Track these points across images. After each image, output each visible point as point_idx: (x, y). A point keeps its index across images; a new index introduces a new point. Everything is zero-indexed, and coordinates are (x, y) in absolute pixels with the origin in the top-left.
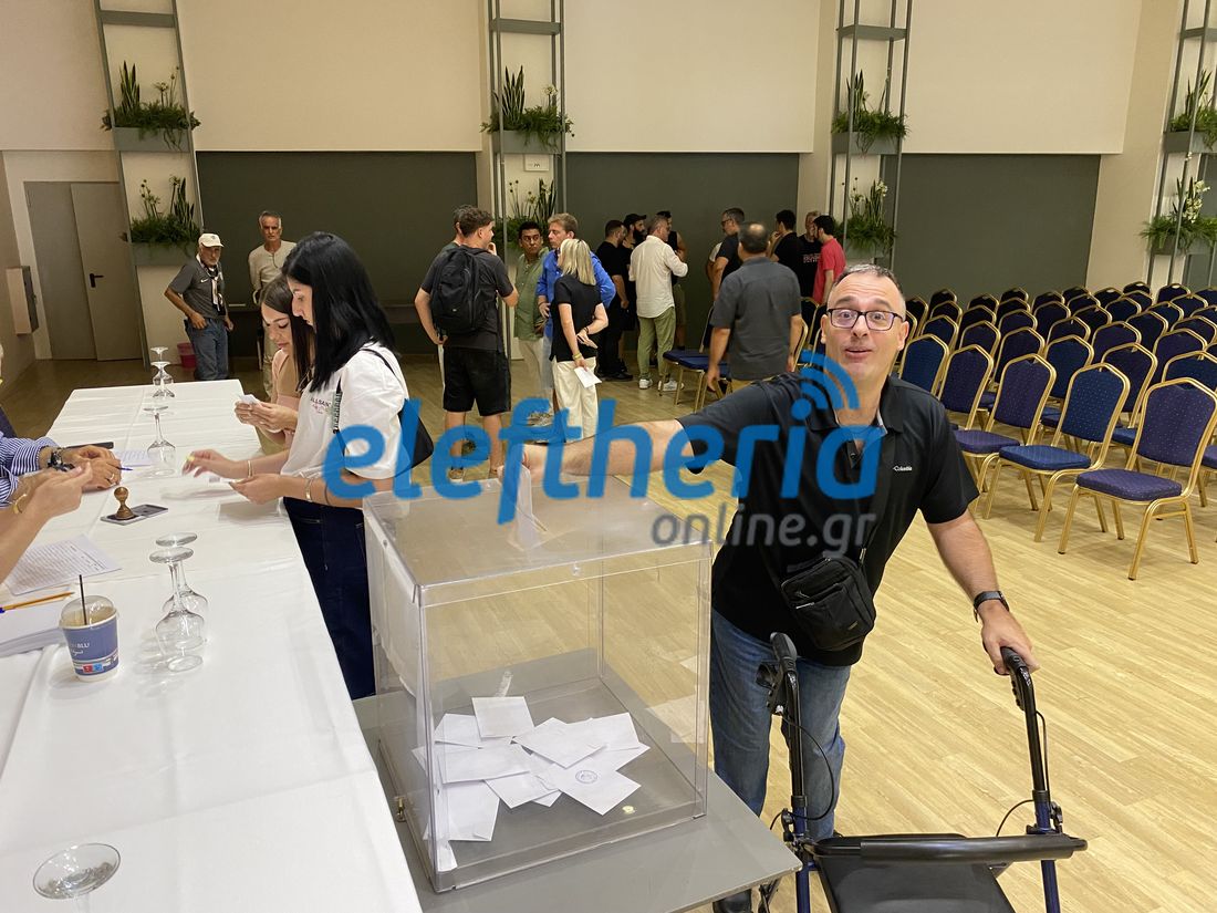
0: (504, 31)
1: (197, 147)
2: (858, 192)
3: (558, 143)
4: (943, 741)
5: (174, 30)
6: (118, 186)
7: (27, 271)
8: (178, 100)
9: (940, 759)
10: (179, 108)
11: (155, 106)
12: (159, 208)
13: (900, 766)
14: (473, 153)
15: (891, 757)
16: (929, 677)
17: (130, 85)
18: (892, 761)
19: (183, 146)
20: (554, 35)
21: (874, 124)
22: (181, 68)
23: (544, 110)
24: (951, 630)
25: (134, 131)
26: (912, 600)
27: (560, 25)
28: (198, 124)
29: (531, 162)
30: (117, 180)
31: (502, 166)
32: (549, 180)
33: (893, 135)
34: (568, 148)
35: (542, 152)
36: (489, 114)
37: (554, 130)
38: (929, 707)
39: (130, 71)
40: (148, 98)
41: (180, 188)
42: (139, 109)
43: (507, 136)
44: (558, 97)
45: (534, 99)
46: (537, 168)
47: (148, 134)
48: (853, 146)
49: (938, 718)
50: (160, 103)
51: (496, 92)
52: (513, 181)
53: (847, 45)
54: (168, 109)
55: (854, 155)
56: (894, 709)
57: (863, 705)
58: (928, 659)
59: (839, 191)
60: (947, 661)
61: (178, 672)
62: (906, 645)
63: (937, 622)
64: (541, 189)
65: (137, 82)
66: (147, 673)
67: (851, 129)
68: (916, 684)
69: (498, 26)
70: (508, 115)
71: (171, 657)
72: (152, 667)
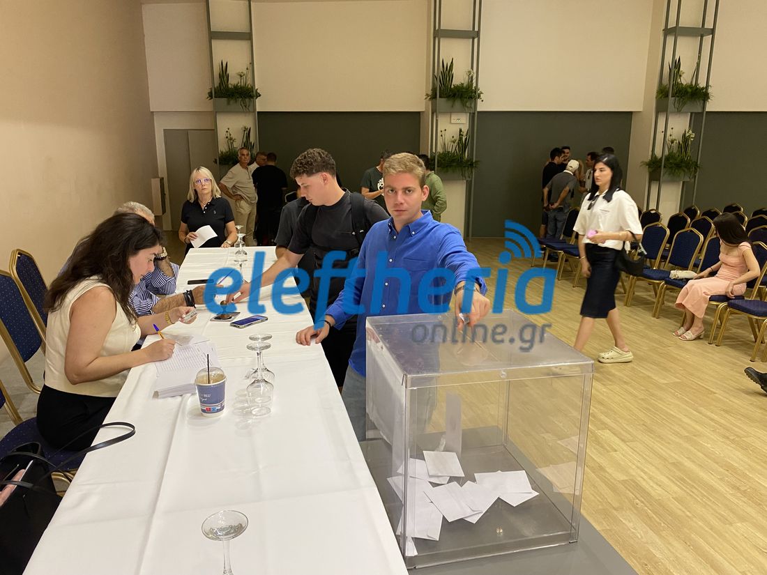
0: (443, 37)
1: (258, 109)
2: (673, 137)
3: (473, 105)
4: (733, 513)
5: (248, 40)
6: (213, 132)
7: (162, 179)
8: (249, 82)
9: (731, 524)
10: (249, 86)
11: (237, 85)
12: (235, 145)
13: (700, 526)
14: (419, 113)
15: (694, 519)
16: (722, 467)
17: (224, 74)
18: (696, 523)
19: (251, 109)
20: (473, 39)
21: (686, 92)
22: (252, 63)
23: (465, 85)
24: (738, 436)
25: (224, 100)
26: (709, 413)
27: (478, 34)
28: (260, 95)
29: (454, 118)
30: (213, 128)
31: (437, 120)
32: (465, 129)
33: (701, 99)
34: (479, 109)
35: (462, 111)
36: (431, 88)
37: (471, 97)
38: (722, 488)
39: (224, 65)
40: (233, 81)
41: (247, 132)
42: (228, 86)
43: (441, 102)
44: (475, 77)
45: (459, 78)
46: (458, 121)
47: (232, 102)
48: (671, 107)
49: (729, 496)
50: (239, 84)
51: (436, 74)
52: (443, 130)
53: (670, 40)
54: (241, 88)
55: (672, 112)
56: (697, 487)
57: (673, 482)
58: (722, 455)
59: (660, 136)
60: (736, 457)
61: (257, 416)
62: (706, 445)
63: (728, 430)
64: (460, 134)
65: (228, 72)
66: (240, 415)
67: (670, 95)
68: (713, 471)
69: (440, 34)
70: (442, 89)
71: (253, 406)
72: (243, 411)
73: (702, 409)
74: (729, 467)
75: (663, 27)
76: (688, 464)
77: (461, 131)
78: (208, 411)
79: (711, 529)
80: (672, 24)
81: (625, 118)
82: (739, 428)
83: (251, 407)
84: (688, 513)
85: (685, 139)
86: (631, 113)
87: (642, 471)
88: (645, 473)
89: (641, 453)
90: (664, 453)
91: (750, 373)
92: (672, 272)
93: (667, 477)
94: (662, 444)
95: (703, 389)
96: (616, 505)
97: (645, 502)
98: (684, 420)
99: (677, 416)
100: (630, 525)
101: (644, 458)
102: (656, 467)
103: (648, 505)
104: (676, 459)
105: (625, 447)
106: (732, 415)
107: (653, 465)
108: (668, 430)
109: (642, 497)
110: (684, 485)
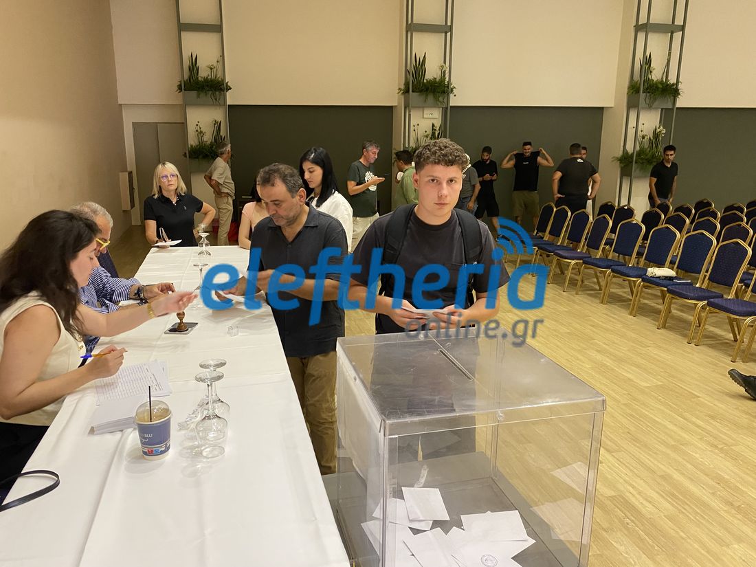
0: (416, 31)
1: (228, 104)
2: (644, 133)
3: (445, 101)
4: (729, 532)
5: (218, 32)
6: (183, 125)
7: (130, 173)
8: (220, 75)
9: (728, 546)
10: (220, 79)
11: (207, 78)
12: (205, 138)
13: (696, 549)
14: (391, 108)
15: (689, 541)
16: (712, 479)
17: (194, 66)
18: (691, 545)
19: (221, 102)
20: (446, 33)
21: (657, 88)
22: (222, 56)
23: (437, 80)
24: (726, 445)
25: (194, 93)
26: (694, 419)
27: (451, 27)
29: (427, 112)
30: (183, 122)
31: (409, 115)
32: (438, 124)
33: (671, 95)
34: (452, 103)
35: (435, 106)
36: (403, 82)
37: (443, 92)
38: (715, 503)
39: (194, 58)
40: (203, 73)
41: (218, 126)
42: (197, 78)
43: (414, 96)
44: (447, 71)
45: (432, 72)
46: (431, 116)
47: (202, 95)
48: (642, 103)
49: (722, 513)
50: (210, 77)
51: (408, 68)
52: (416, 124)
53: (641, 36)
54: (213, 80)
55: (643, 108)
56: (688, 502)
57: (664, 497)
58: (712, 466)
59: (631, 132)
60: (726, 468)
61: (208, 458)
62: (694, 454)
63: (715, 438)
64: (433, 129)
65: (198, 64)
66: (188, 457)
67: (641, 91)
68: (704, 484)
69: (412, 28)
70: (415, 83)
71: (204, 445)
72: (192, 452)
73: (687, 415)
74: (720, 480)
75: (634, 24)
76: (676, 476)
77: (433, 125)
78: (150, 453)
79: (708, 552)
80: (643, 20)
81: (597, 113)
82: (725, 434)
83: (202, 446)
84: (682, 534)
85: (656, 134)
86: (602, 108)
87: (631, 485)
88: (633, 487)
89: (628, 465)
90: (652, 465)
91: (734, 375)
92: (649, 269)
93: (657, 493)
94: (650, 455)
95: (686, 392)
96: (605, 525)
97: (636, 522)
98: (669, 427)
99: (663, 423)
100: (622, 548)
101: (631, 470)
102: (645, 481)
103: (640, 525)
104: (664, 472)
105: (611, 459)
106: (718, 420)
107: (642, 479)
108: (654, 439)
109: (632, 515)
110: (675, 501)
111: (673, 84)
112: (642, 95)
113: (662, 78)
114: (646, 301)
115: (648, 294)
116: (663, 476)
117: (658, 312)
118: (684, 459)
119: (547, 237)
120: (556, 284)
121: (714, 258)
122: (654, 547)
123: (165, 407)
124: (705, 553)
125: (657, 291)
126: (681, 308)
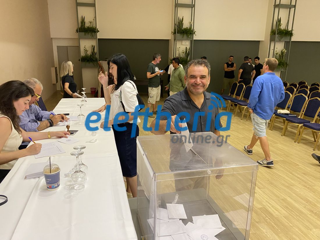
0: (179, 7)
1: (98, 37)
2: (277, 52)
3: (192, 37)
5: (94, 7)
7: (56, 68)
8: (94, 26)
10: (94, 27)
11: (89, 27)
12: (88, 53)
13: (297, 231)
14: (168, 40)
15: (294, 227)
16: (304, 201)
17: (83, 22)
18: (295, 229)
19: (95, 37)
20: (192, 8)
21: (283, 32)
22: (95, 17)
23: (188, 28)
24: (310, 186)
25: (84, 33)
26: (296, 175)
27: (194, 6)
28: (99, 31)
29: (184, 42)
30: (78, 46)
31: (176, 43)
32: (188, 47)
33: (289, 35)
34: (194, 39)
35: (187, 40)
36: (173, 29)
37: (191, 33)
39: (83, 18)
40: (87, 25)
41: (93, 47)
42: (85, 27)
43: (178, 35)
44: (192, 25)
45: (186, 25)
46: (185, 44)
48: (276, 39)
49: (309, 216)
50: (90, 26)
51: (176, 23)
52: (179, 47)
53: (277, 10)
54: (92, 28)
55: (277, 41)
56: (293, 211)
57: (283, 208)
58: (304, 195)
59: (272, 51)
60: (310, 196)
61: (77, 190)
62: (296, 190)
63: (306, 183)
64: (186, 50)
65: (85, 21)
66: (68, 190)
67: (276, 34)
68: (300, 203)
69: (177, 5)
70: (178, 30)
71: (75, 184)
72: (69, 187)
73: (294, 173)
74: (308, 201)
75: (274, 4)
76: (289, 199)
77: (186, 48)
78: (50, 188)
79: (302, 232)
80: (277, 3)
81: (257, 43)
82: (310, 181)
83: (74, 184)
84: (290, 224)
85: (282, 53)
86: (259, 41)
88: (270, 204)
90: (278, 194)
91: (314, 156)
92: (278, 110)
93: (280, 206)
95: (293, 163)
96: (257, 220)
97: (271, 219)
98: (286, 178)
99: (283, 176)
100: (264, 231)
101: (269, 196)
102: (275, 201)
104: (284, 197)
105: (260, 191)
106: (307, 175)
107: (273, 200)
108: (279, 183)
109: (269, 216)
110: (288, 210)
111: (290, 31)
112: (277, 36)
113: (285, 28)
114: (277, 124)
115: (278, 121)
116: (283, 199)
117: (282, 129)
118: (292, 192)
119: (234, 96)
120: (238, 116)
121: (306, 106)
122: (278, 230)
123: (57, 167)
124: (301, 233)
125: (281, 120)
126: (292, 127)
